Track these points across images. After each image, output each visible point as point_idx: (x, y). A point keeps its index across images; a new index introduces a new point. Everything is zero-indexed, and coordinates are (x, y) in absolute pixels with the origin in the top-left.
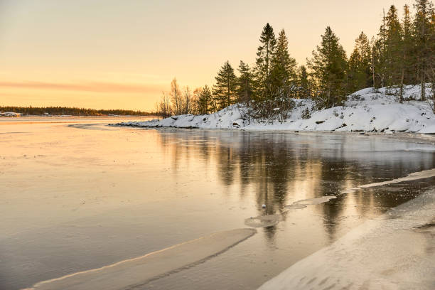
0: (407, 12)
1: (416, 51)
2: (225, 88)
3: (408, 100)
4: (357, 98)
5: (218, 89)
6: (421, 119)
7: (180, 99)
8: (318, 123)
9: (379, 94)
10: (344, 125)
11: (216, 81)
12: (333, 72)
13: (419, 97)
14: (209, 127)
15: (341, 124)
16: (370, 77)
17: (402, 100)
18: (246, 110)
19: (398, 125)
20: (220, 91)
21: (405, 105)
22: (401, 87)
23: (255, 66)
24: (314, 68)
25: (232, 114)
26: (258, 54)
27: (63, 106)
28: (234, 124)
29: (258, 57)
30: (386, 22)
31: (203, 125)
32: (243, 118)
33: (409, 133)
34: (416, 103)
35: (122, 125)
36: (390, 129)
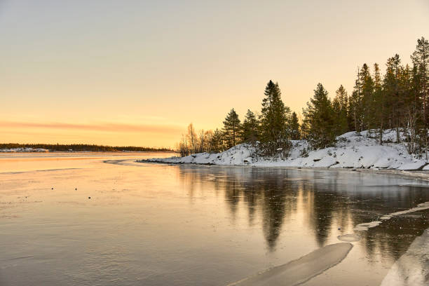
0: (377, 69)
1: (391, 104)
2: (231, 131)
3: (385, 142)
4: (344, 140)
5: (225, 131)
6: (399, 158)
7: (196, 140)
8: (315, 161)
9: (361, 137)
10: (338, 163)
11: (224, 125)
12: (325, 120)
13: (395, 140)
14: (224, 163)
15: (334, 162)
16: (352, 123)
17: (382, 143)
18: (254, 150)
19: (382, 163)
20: (227, 133)
21: (385, 147)
22: (381, 132)
23: (261, 114)
24: (308, 116)
25: (242, 152)
26: (263, 105)
27: (84, 144)
28: (245, 161)
29: (263, 107)
30: (360, 77)
31: (218, 162)
32: (252, 156)
33: (391, 169)
34: (393, 145)
35: (148, 161)
36: (375, 166)
